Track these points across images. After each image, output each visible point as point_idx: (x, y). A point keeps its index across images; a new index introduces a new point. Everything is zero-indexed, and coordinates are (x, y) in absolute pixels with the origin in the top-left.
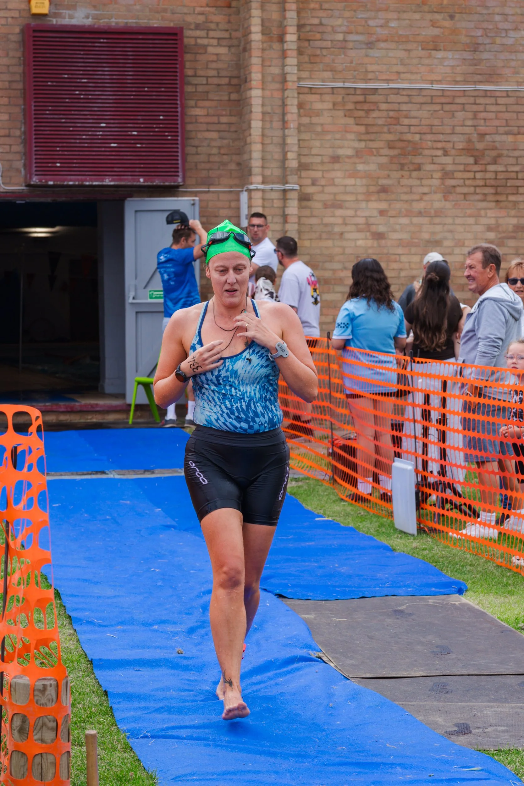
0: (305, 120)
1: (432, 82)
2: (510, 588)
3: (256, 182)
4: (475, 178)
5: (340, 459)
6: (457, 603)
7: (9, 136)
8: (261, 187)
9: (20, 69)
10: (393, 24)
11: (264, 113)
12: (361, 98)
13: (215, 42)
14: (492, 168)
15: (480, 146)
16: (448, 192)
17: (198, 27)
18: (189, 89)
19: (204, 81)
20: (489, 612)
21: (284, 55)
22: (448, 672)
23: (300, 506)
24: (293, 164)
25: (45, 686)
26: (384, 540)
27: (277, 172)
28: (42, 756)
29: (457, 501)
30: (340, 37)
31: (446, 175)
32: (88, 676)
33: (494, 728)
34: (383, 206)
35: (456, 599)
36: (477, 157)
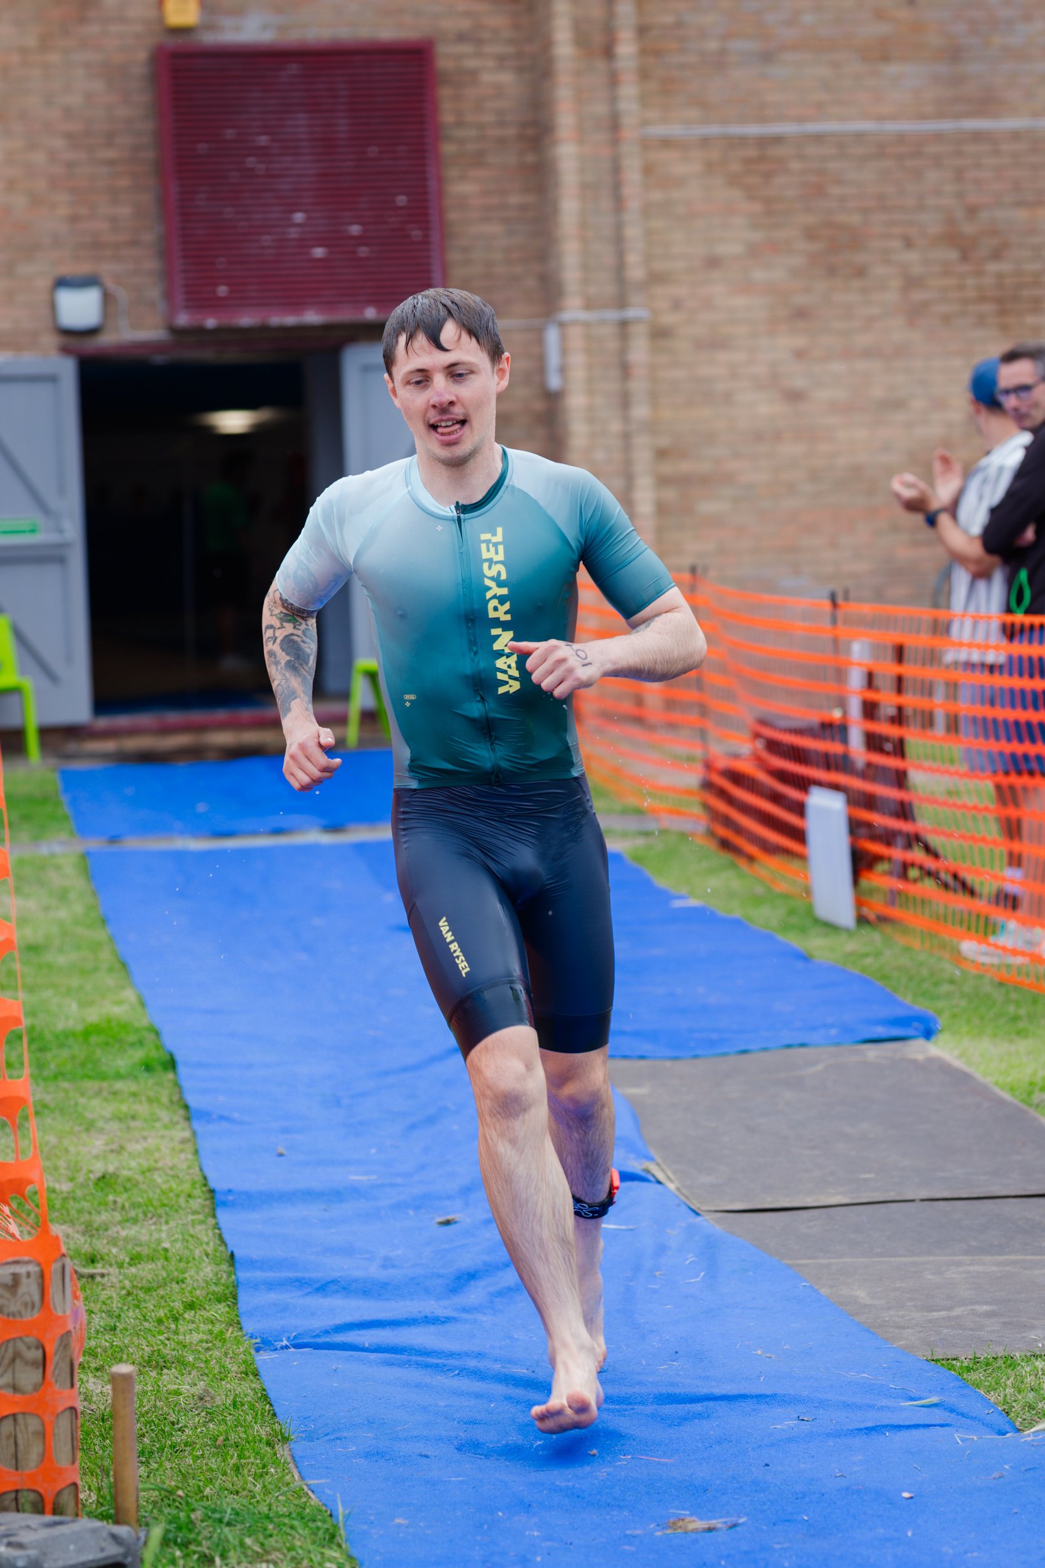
0: (657, 196)
1: (880, 118)
2: (1021, 1025)
3: (573, 310)
4: (961, 287)
5: (722, 794)
6: (920, 1057)
7: (134, 243)
8: (583, 315)
9: (148, 126)
10: (808, 19)
11: (584, 186)
12: (752, 152)
13: (490, 63)
14: (992, 267)
15: (969, 229)
16: (914, 313)
17: (461, 38)
18: (448, 149)
19: (473, 133)
20: (978, 1073)
21: (613, 80)
22: (892, 1196)
23: (647, 883)
24: (636, 271)
25: (16, 1278)
26: (794, 940)
27: (609, 289)
28: (15, 1420)
29: (930, 863)
30: (713, 45)
31: (911, 282)
32: (202, 1222)
33: (970, 1307)
34: (800, 341)
35: (919, 1050)
36: (966, 248)
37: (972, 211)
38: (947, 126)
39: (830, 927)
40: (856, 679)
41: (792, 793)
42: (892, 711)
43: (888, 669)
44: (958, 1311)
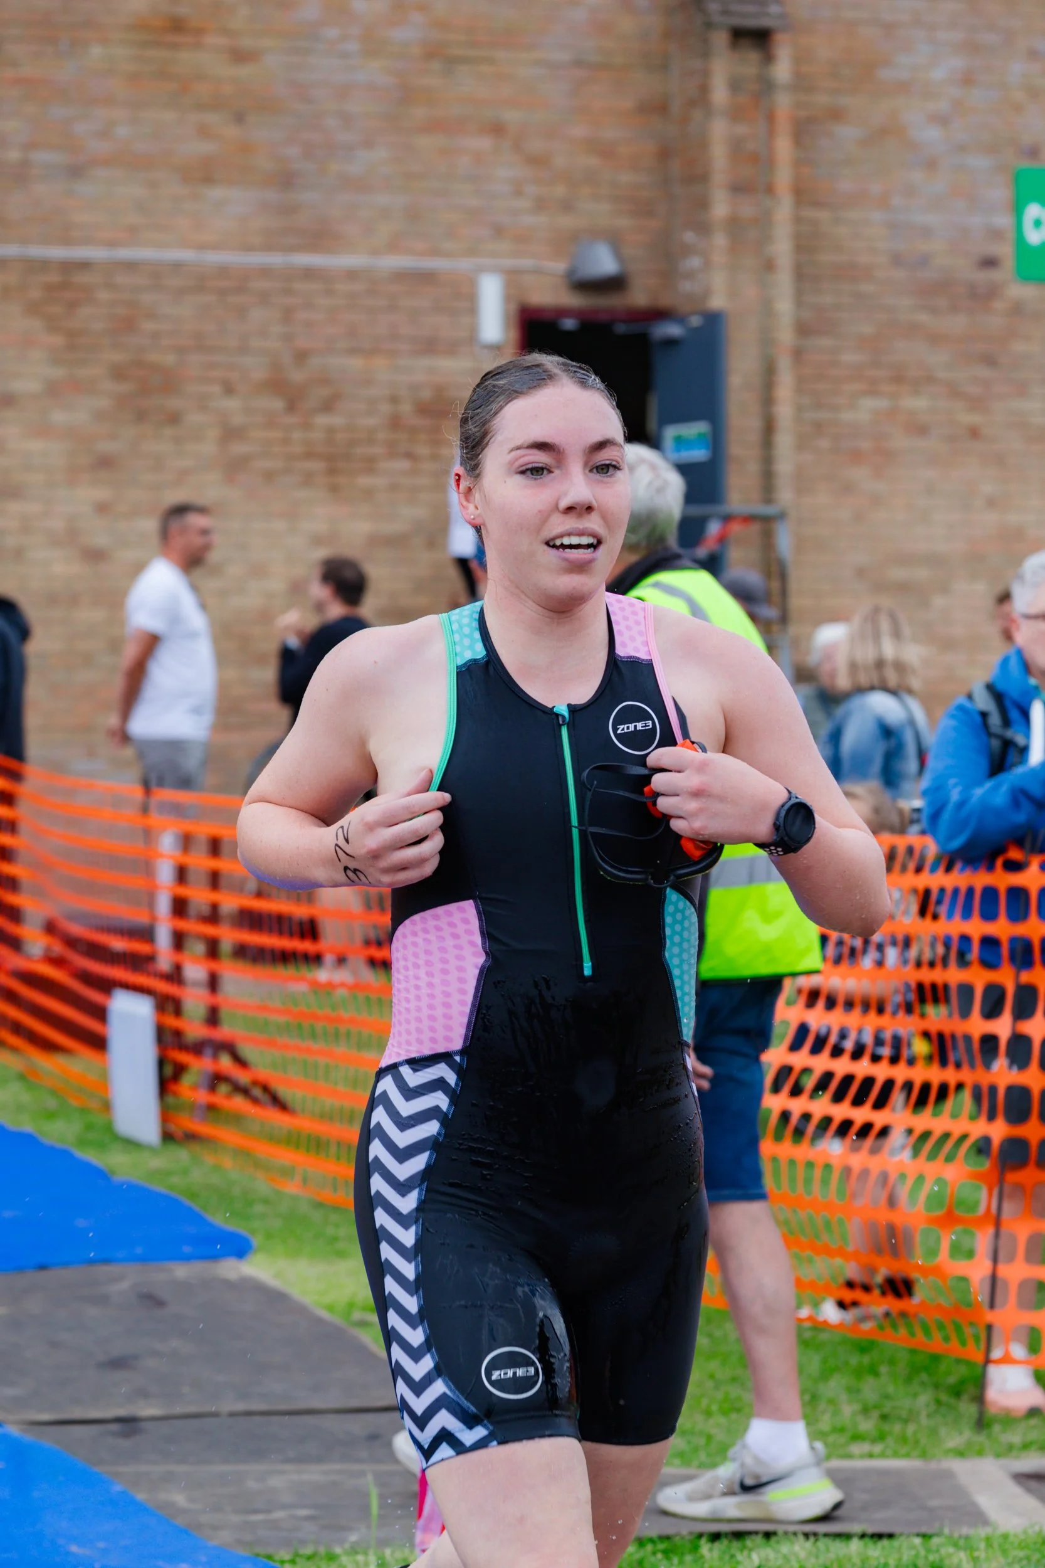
2: (341, 1246)
4: (287, 441)
6: (231, 1275)
12: (54, 278)
15: (297, 376)
20: (294, 1292)
26: (91, 1157)
30: (13, 155)
31: (231, 433)
33: (289, 1511)
34: (102, 494)
35: (231, 1269)
36: (293, 398)
37: (301, 356)
38: (275, 259)
39: (131, 1144)
40: (165, 873)
41: (94, 996)
42: (206, 910)
43: (200, 861)
44: (279, 1514)
